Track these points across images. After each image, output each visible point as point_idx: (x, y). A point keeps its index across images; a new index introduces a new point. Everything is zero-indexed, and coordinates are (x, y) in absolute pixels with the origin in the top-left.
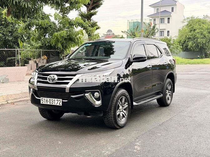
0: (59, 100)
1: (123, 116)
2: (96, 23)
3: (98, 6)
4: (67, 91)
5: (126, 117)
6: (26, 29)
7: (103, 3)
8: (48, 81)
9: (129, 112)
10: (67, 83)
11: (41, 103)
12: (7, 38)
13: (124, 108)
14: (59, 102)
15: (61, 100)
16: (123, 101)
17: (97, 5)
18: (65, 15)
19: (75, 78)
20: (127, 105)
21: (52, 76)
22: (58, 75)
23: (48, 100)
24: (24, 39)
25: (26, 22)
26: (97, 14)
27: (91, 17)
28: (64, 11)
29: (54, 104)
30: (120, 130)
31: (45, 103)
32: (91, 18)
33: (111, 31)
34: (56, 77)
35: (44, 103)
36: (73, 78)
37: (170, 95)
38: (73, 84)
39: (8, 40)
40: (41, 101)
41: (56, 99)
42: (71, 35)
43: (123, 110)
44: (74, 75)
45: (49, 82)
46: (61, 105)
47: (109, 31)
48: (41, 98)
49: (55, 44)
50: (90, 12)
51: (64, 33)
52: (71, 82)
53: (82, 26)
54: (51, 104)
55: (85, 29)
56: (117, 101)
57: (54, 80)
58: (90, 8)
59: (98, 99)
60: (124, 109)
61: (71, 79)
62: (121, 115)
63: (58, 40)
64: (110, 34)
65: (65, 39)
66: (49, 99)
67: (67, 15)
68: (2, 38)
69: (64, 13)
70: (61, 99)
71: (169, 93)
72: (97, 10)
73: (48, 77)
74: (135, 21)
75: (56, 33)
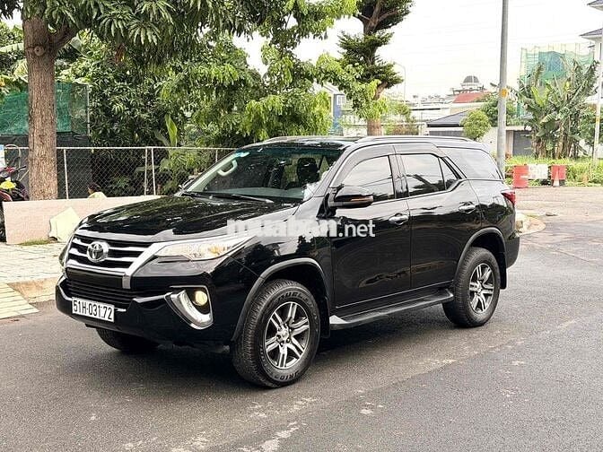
0: (108, 306)
1: (291, 354)
2: (391, 66)
3: (395, 19)
4: (126, 284)
5: (300, 357)
6: (178, 91)
7: (410, 9)
8: (87, 255)
9: (311, 344)
10: (127, 265)
11: (74, 312)
12: (138, 113)
13: (297, 332)
14: (108, 312)
15: (113, 307)
16: (291, 313)
17: (394, 16)
18: (288, 52)
19: (147, 253)
20: (306, 324)
21: (97, 243)
22: (111, 242)
23: (87, 307)
24: (183, 115)
25: (181, 71)
26: (391, 41)
27: (374, 50)
28: (284, 40)
29: (97, 317)
30: (276, 390)
31: (81, 314)
32: (376, 54)
33: (476, 80)
34: (106, 248)
35: (78, 313)
36: (142, 252)
37: (486, 295)
38: (141, 267)
39: (140, 118)
40: (74, 308)
41: (102, 305)
42: (296, 106)
43: (293, 339)
44: (146, 245)
45: (89, 258)
46: (112, 320)
47: (468, 80)
48: (73, 299)
49: (251, 133)
50: (371, 38)
51: (276, 101)
52: (137, 262)
53: (336, 80)
54: (93, 316)
55: (345, 87)
56: (266, 315)
57: (100, 253)
58: (373, 24)
59: (203, 309)
60: (294, 337)
61: (137, 254)
62: (284, 351)
63: (258, 122)
64: (471, 90)
65: (280, 118)
66: (88, 302)
67: (293, 51)
68: (124, 114)
69: (285, 46)
70: (112, 304)
71: (484, 288)
72: (393, 29)
73: (90, 246)
74: (546, 50)
75: (253, 101)
